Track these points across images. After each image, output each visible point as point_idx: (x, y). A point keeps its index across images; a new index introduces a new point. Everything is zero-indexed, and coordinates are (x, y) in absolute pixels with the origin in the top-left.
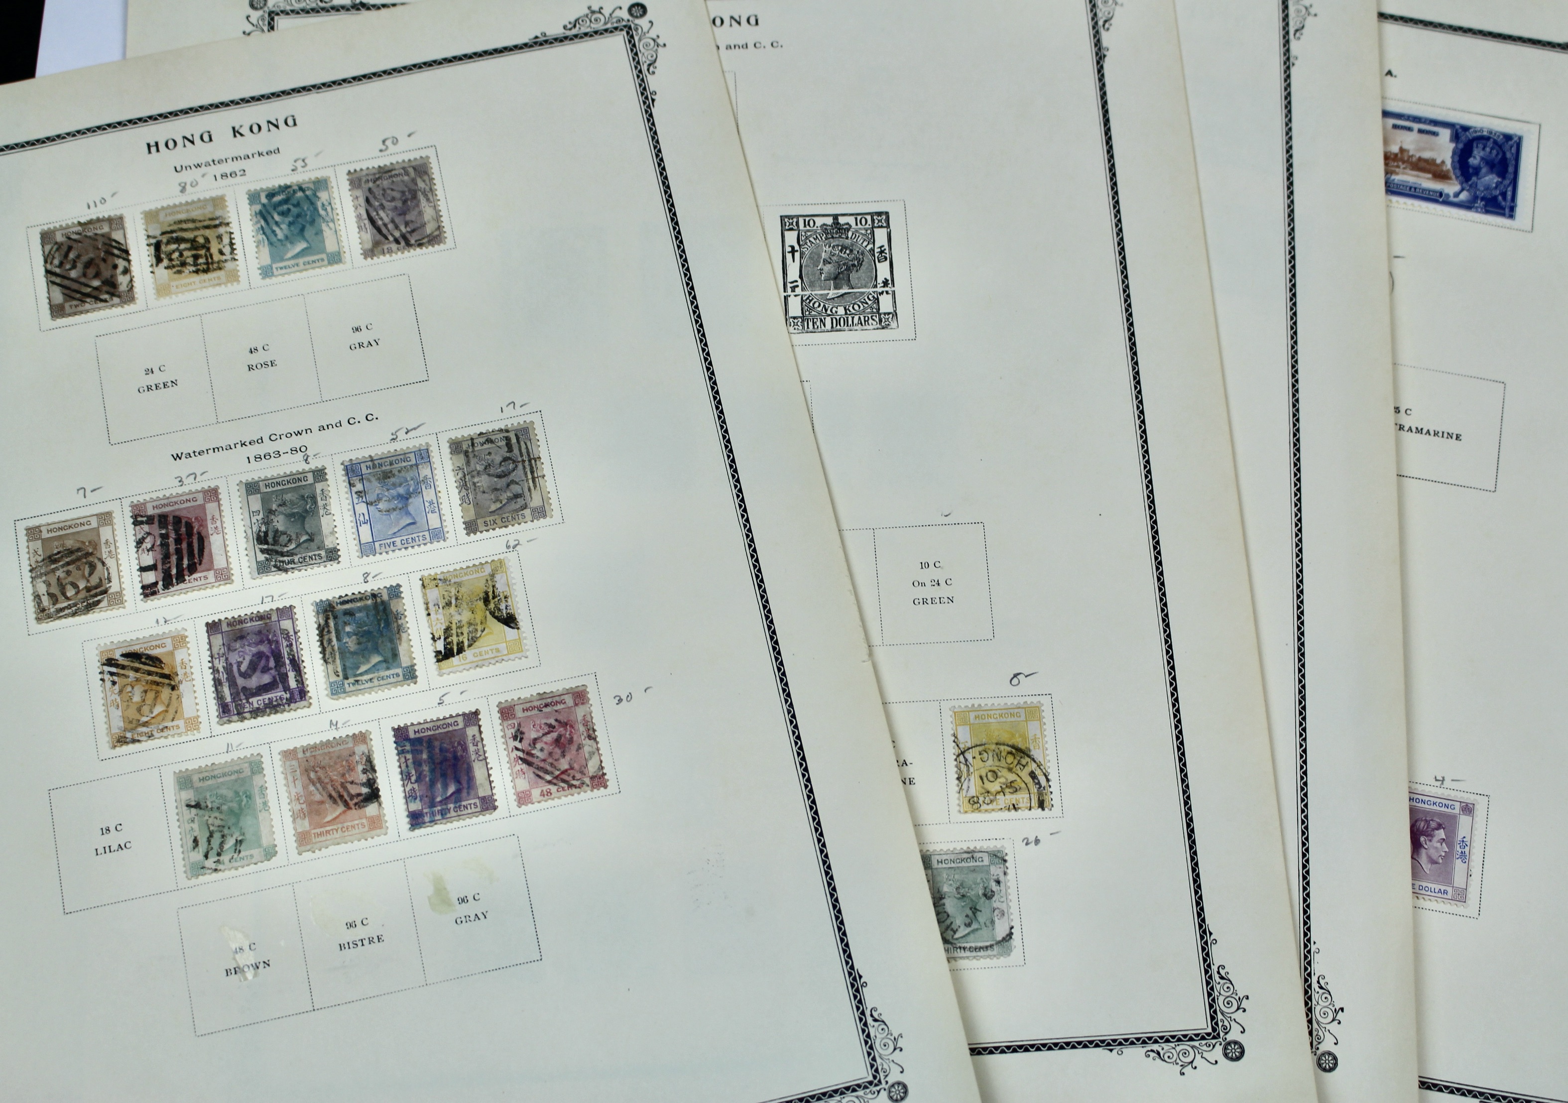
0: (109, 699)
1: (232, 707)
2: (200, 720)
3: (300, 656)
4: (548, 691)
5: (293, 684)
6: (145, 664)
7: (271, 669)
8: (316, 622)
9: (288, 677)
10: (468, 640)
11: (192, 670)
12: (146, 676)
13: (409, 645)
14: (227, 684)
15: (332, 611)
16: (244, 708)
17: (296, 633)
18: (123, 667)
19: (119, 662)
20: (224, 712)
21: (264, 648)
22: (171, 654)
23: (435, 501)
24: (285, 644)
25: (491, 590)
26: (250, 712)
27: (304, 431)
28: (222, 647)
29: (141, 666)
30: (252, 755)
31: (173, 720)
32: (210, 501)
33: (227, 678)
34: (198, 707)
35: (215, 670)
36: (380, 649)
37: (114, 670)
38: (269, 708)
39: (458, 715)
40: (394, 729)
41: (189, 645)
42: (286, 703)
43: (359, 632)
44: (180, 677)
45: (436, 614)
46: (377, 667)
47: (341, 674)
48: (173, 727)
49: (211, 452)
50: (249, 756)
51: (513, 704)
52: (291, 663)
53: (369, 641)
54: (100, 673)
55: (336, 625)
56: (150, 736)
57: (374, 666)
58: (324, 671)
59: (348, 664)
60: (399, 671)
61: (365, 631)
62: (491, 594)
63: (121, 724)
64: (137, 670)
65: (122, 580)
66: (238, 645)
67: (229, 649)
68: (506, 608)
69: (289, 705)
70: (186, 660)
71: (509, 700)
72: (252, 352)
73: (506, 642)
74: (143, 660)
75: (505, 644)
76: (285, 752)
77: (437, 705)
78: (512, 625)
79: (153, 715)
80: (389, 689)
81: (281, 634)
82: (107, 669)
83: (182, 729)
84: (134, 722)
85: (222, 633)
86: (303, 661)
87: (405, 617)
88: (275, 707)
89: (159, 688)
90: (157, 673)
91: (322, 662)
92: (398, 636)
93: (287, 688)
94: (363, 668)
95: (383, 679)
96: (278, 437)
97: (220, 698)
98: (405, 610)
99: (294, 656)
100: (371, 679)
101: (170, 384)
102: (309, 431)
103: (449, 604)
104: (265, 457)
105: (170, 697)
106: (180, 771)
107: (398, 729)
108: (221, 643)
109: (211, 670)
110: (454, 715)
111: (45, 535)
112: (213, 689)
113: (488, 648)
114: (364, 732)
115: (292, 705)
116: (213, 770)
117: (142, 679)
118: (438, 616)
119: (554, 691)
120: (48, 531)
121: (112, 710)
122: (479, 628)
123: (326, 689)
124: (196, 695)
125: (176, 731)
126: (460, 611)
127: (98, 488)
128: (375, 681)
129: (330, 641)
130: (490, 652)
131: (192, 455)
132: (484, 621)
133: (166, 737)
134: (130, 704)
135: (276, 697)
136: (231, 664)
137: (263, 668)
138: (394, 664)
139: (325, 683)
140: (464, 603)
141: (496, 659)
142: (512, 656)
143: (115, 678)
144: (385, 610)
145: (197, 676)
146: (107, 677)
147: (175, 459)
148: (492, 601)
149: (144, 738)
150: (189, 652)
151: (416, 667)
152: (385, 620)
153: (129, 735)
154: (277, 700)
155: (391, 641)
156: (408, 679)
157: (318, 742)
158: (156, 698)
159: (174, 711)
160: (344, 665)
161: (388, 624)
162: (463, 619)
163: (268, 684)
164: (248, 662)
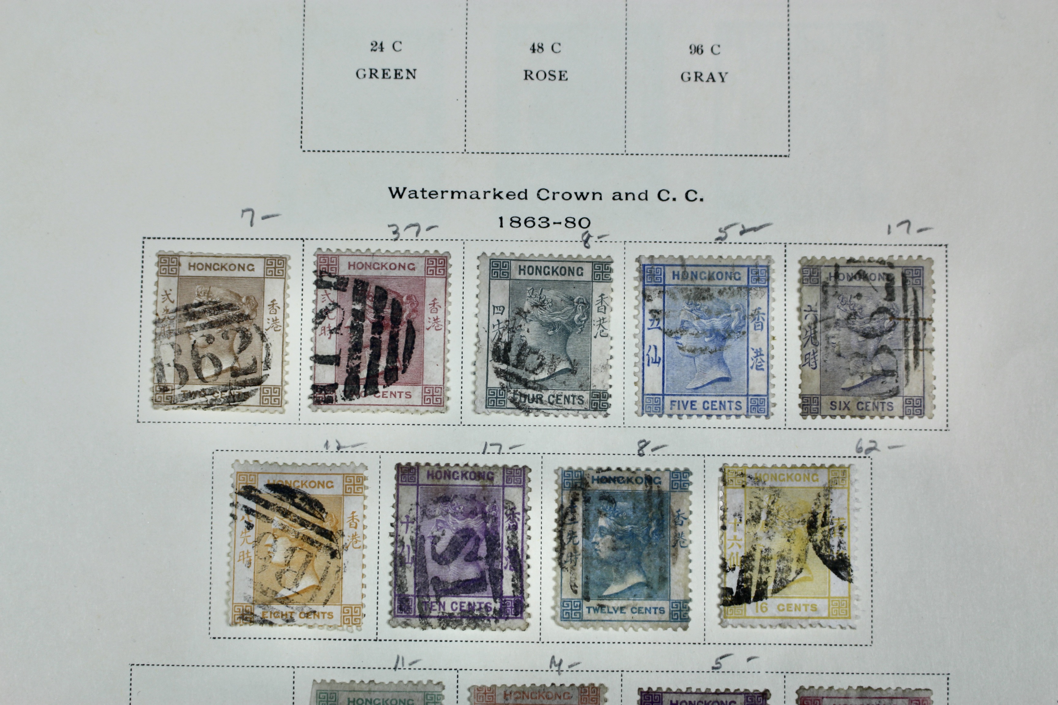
0: (238, 550)
1: (414, 603)
2: (364, 611)
3: (525, 548)
4: (875, 687)
5: (507, 589)
6: (298, 507)
7: (480, 558)
8: (557, 501)
9: (502, 577)
10: (775, 581)
11: (365, 532)
12: (296, 525)
13: (687, 568)
14: (413, 567)
15: (584, 490)
16: (431, 609)
17: (525, 511)
18: (267, 505)
19: (261, 496)
20: (400, 608)
21: (475, 524)
22: (339, 500)
23: (764, 352)
24: (506, 525)
25: (821, 511)
26: (439, 618)
27: (590, 196)
28: (414, 507)
29: (293, 509)
30: (430, 681)
31: (325, 604)
32: (434, 274)
33: (413, 558)
34: (364, 591)
35: (398, 541)
36: (643, 564)
37: (252, 505)
38: (468, 617)
39: (737, 692)
40: (640, 691)
41: (366, 492)
42: (493, 617)
43: (617, 530)
44: (346, 540)
45: (735, 531)
46: (634, 591)
47: (580, 590)
48: (323, 613)
49: (448, 196)
50: (425, 683)
51: (821, 694)
52: (510, 556)
53: (629, 548)
54: (232, 504)
55: (586, 511)
56: (289, 620)
57: (630, 588)
58: (555, 579)
59: (592, 577)
60: (665, 605)
61: (625, 531)
62: (820, 518)
63: (250, 592)
64: (286, 514)
65: (286, 368)
66: (438, 509)
67: (424, 513)
68: (839, 546)
69: (496, 621)
70: (359, 514)
71: (816, 687)
72: (534, 50)
73: (829, 598)
74: (297, 500)
75: (826, 601)
76: (479, 689)
77: (711, 670)
78: (842, 574)
79: (298, 590)
80: (645, 629)
81: (504, 507)
82: (243, 501)
83: (337, 620)
84: (270, 593)
85: (418, 485)
86: (528, 557)
87: (689, 523)
88: (476, 618)
89: (313, 550)
90: (314, 526)
91: (554, 564)
92: (672, 550)
93: (497, 595)
94: (614, 589)
95: (639, 611)
96: (551, 195)
97: (399, 586)
98: (691, 513)
99: (516, 545)
100: (622, 608)
101: (404, 74)
102: (597, 196)
103: (756, 519)
104: (526, 222)
105: (327, 568)
106: (323, 681)
107: (648, 692)
108: (414, 501)
109: (392, 539)
110: (732, 691)
111: (185, 271)
112: (391, 569)
113: (803, 601)
114: (597, 685)
115: (502, 621)
116: (370, 691)
117: (292, 529)
118: (737, 534)
119: (884, 688)
120: (190, 266)
121: (240, 566)
122: (794, 566)
123: (553, 608)
124: (365, 571)
125: (327, 621)
126: (771, 533)
127: (273, 216)
128: (628, 611)
129: (573, 535)
130: (803, 608)
131: (419, 194)
132: (803, 558)
133: (310, 627)
134: (268, 564)
135: (480, 603)
136: (423, 537)
137: (469, 554)
138: (660, 593)
139: (554, 598)
140: (779, 523)
141: (810, 621)
142: (832, 622)
143: (253, 519)
144: (661, 503)
145: (370, 542)
146: (241, 513)
147: (394, 196)
148: (820, 530)
149: (279, 621)
150: (366, 503)
151: (690, 605)
152: (658, 520)
153: (258, 611)
154: (480, 609)
155: (662, 555)
156: (675, 620)
157: (528, 685)
158: (306, 563)
159: (329, 590)
160: (587, 578)
161: (661, 528)
162: (772, 547)
163: (472, 580)
164: (448, 541)
